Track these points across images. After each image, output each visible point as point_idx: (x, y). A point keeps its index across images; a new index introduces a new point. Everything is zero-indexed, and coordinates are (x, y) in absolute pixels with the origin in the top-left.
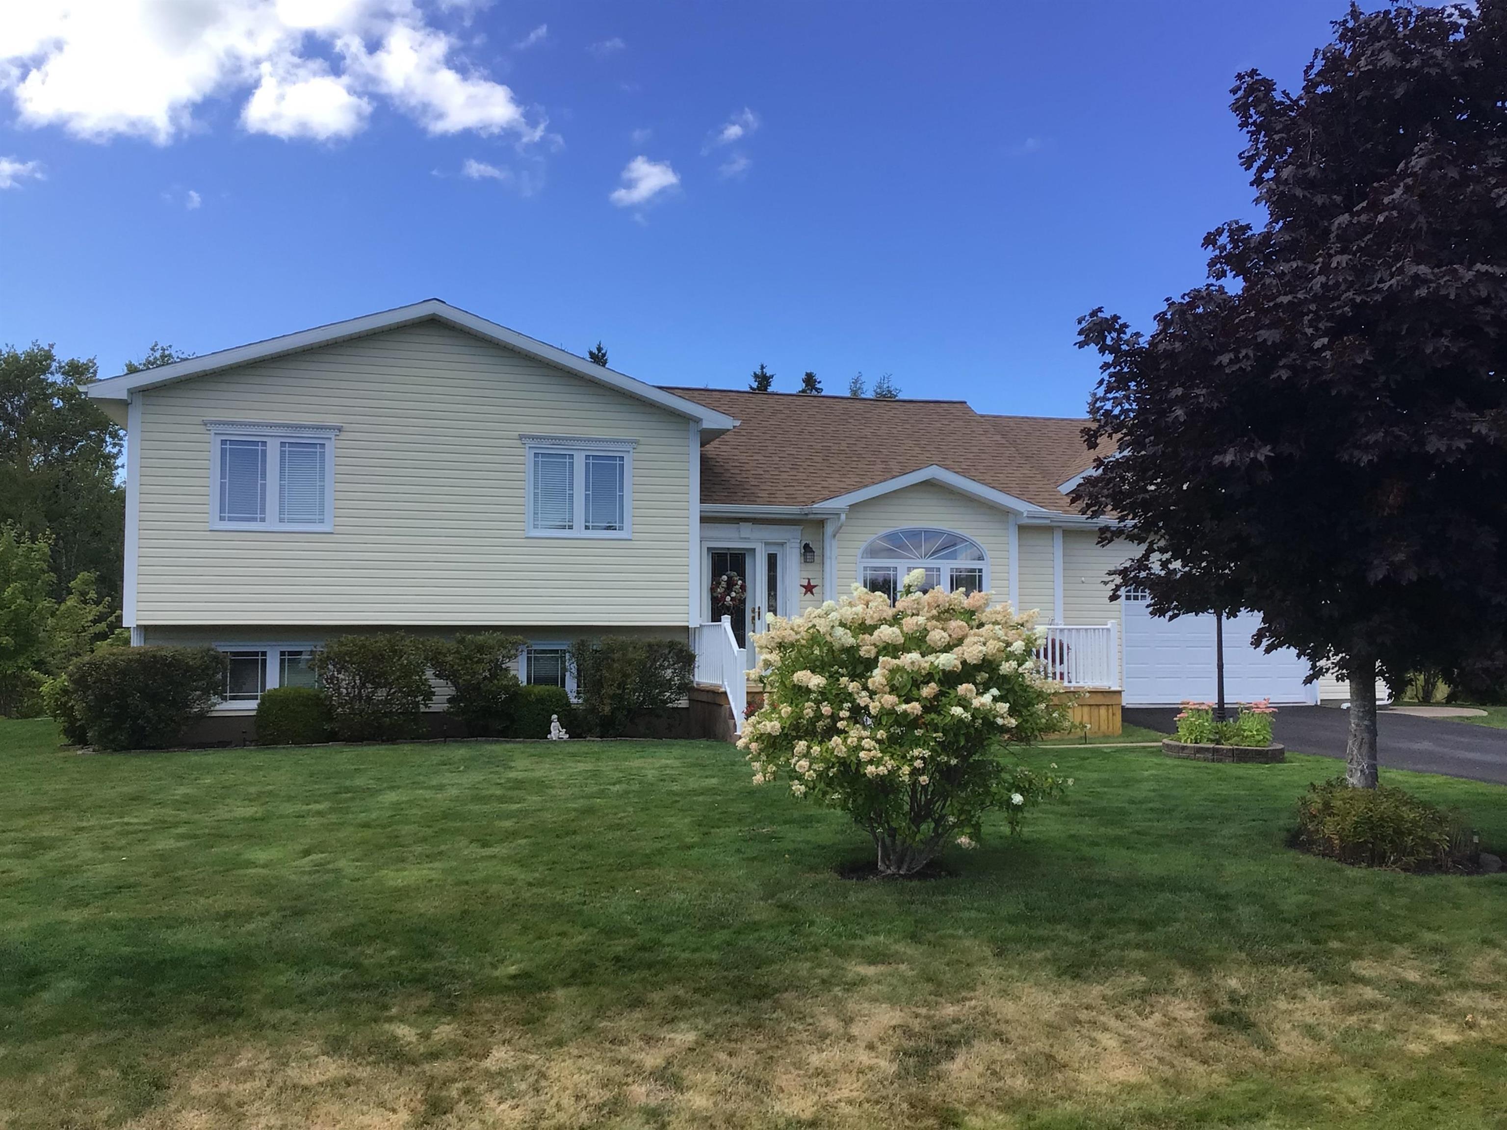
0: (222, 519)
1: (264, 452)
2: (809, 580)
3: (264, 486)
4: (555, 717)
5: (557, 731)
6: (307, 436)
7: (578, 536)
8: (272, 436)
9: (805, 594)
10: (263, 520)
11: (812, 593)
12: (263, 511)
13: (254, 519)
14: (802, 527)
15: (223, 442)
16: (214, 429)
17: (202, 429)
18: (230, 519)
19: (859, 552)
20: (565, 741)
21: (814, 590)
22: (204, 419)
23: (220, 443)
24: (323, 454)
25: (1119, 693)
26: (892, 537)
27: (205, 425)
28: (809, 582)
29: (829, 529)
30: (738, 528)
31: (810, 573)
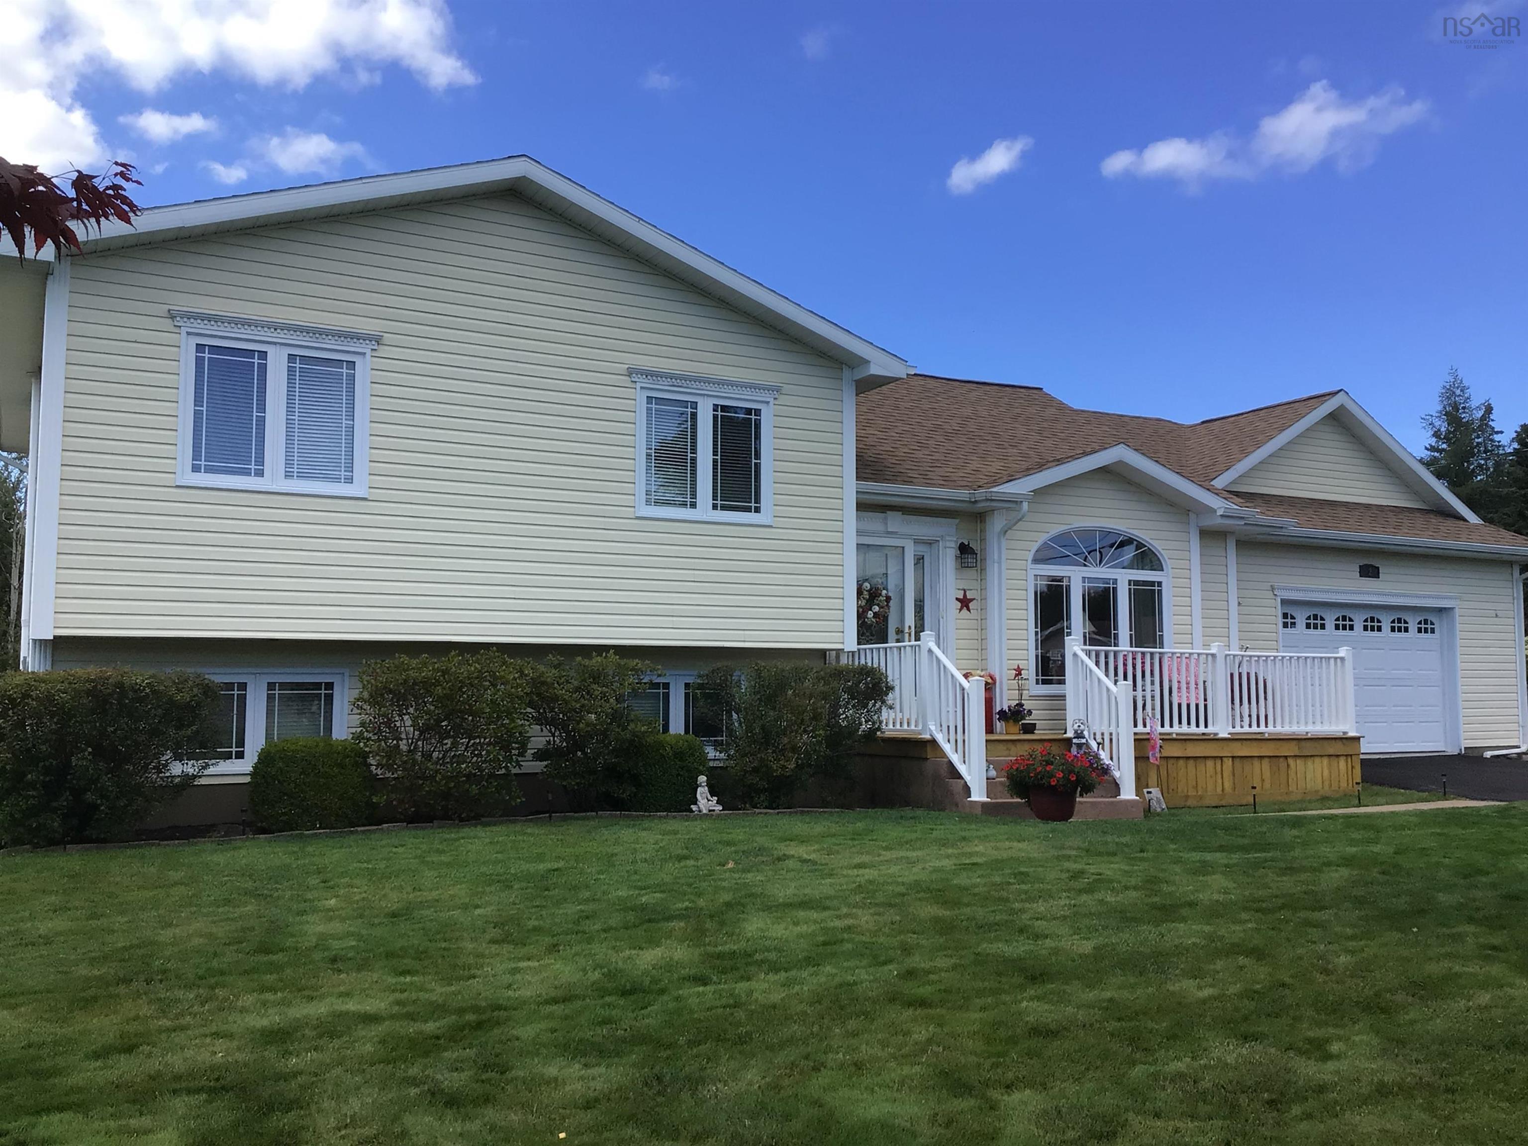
0: (196, 469)
1: (263, 368)
2: (965, 591)
3: (262, 421)
4: (702, 779)
5: (705, 801)
6: (328, 349)
7: (705, 518)
8: (275, 343)
9: (961, 610)
10: (260, 473)
11: (969, 610)
12: (260, 460)
13: (247, 472)
14: (957, 521)
15: (200, 347)
16: (188, 326)
17: (167, 324)
18: (209, 470)
19: (1030, 556)
20: (718, 816)
21: (971, 605)
22: (171, 307)
23: (193, 348)
24: (352, 379)
25: (1357, 739)
26: (1063, 539)
27: (173, 318)
28: (965, 595)
29: (997, 523)
30: (886, 519)
31: (970, 583)
